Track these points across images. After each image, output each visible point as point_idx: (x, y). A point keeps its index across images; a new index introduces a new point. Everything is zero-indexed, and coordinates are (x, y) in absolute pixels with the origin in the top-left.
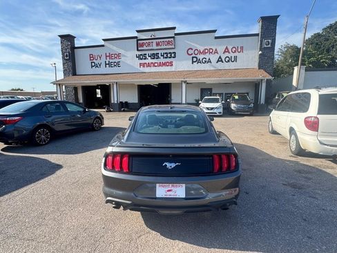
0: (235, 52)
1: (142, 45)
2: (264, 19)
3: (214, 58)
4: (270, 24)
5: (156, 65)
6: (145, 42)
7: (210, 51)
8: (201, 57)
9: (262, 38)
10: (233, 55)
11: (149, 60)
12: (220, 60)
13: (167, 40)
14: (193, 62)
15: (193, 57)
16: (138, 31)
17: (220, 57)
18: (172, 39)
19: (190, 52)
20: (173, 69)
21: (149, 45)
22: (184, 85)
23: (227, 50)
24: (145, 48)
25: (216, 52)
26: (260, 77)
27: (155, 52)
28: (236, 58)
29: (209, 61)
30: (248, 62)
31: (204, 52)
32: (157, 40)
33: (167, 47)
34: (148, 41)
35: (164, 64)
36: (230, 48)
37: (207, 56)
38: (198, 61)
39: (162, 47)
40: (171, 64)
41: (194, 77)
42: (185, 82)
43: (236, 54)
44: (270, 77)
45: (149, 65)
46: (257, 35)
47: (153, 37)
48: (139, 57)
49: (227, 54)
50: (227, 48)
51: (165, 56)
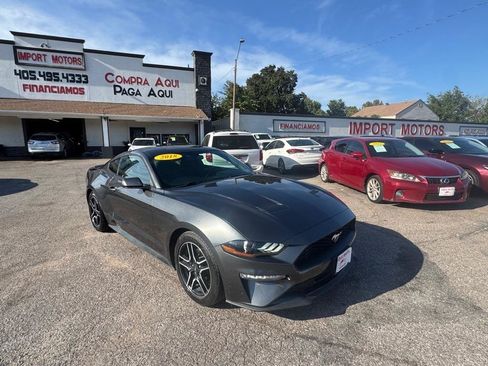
0: (169, 85)
1: (26, 56)
2: (197, 54)
3: (145, 90)
4: (203, 60)
5: (55, 90)
6: (31, 52)
7: (138, 81)
8: (126, 86)
9: (197, 74)
10: (168, 89)
11: (41, 82)
12: (151, 93)
13: (72, 56)
14: (115, 92)
15: (115, 86)
16: (14, 33)
17: (152, 90)
18: (80, 57)
19: (110, 78)
20: (85, 98)
21: (38, 57)
22: (105, 123)
23: (159, 82)
24: (31, 61)
25: (146, 83)
26: (198, 118)
27: (52, 71)
28: (171, 92)
29: (138, 93)
30: (185, 96)
31: (130, 81)
32: (55, 54)
33: (72, 66)
34: (36, 52)
35: (70, 91)
36: (163, 80)
37: (135, 87)
38: (123, 92)
39: (64, 65)
40: (81, 92)
41: (118, 112)
42: (109, 120)
43: (171, 88)
44: (207, 119)
45: (41, 89)
46: (192, 70)
47: (45, 47)
48: (21, 74)
49: (160, 87)
50: (159, 79)
51: (70, 78)
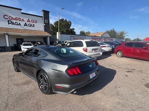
2: (44, 11)
3: (23, 23)
4: (46, 14)
7: (19, 19)
8: (14, 21)
9: (44, 19)
12: (25, 25)
14: (9, 23)
15: (8, 21)
17: (26, 23)
23: (28, 21)
25: (23, 20)
26: (47, 35)
28: (34, 25)
29: (20, 24)
30: (39, 28)
31: (15, 19)
37: (18, 22)
38: (13, 23)
42: (7, 34)
43: (34, 23)
46: (42, 17)
49: (29, 23)
50: (29, 20)
